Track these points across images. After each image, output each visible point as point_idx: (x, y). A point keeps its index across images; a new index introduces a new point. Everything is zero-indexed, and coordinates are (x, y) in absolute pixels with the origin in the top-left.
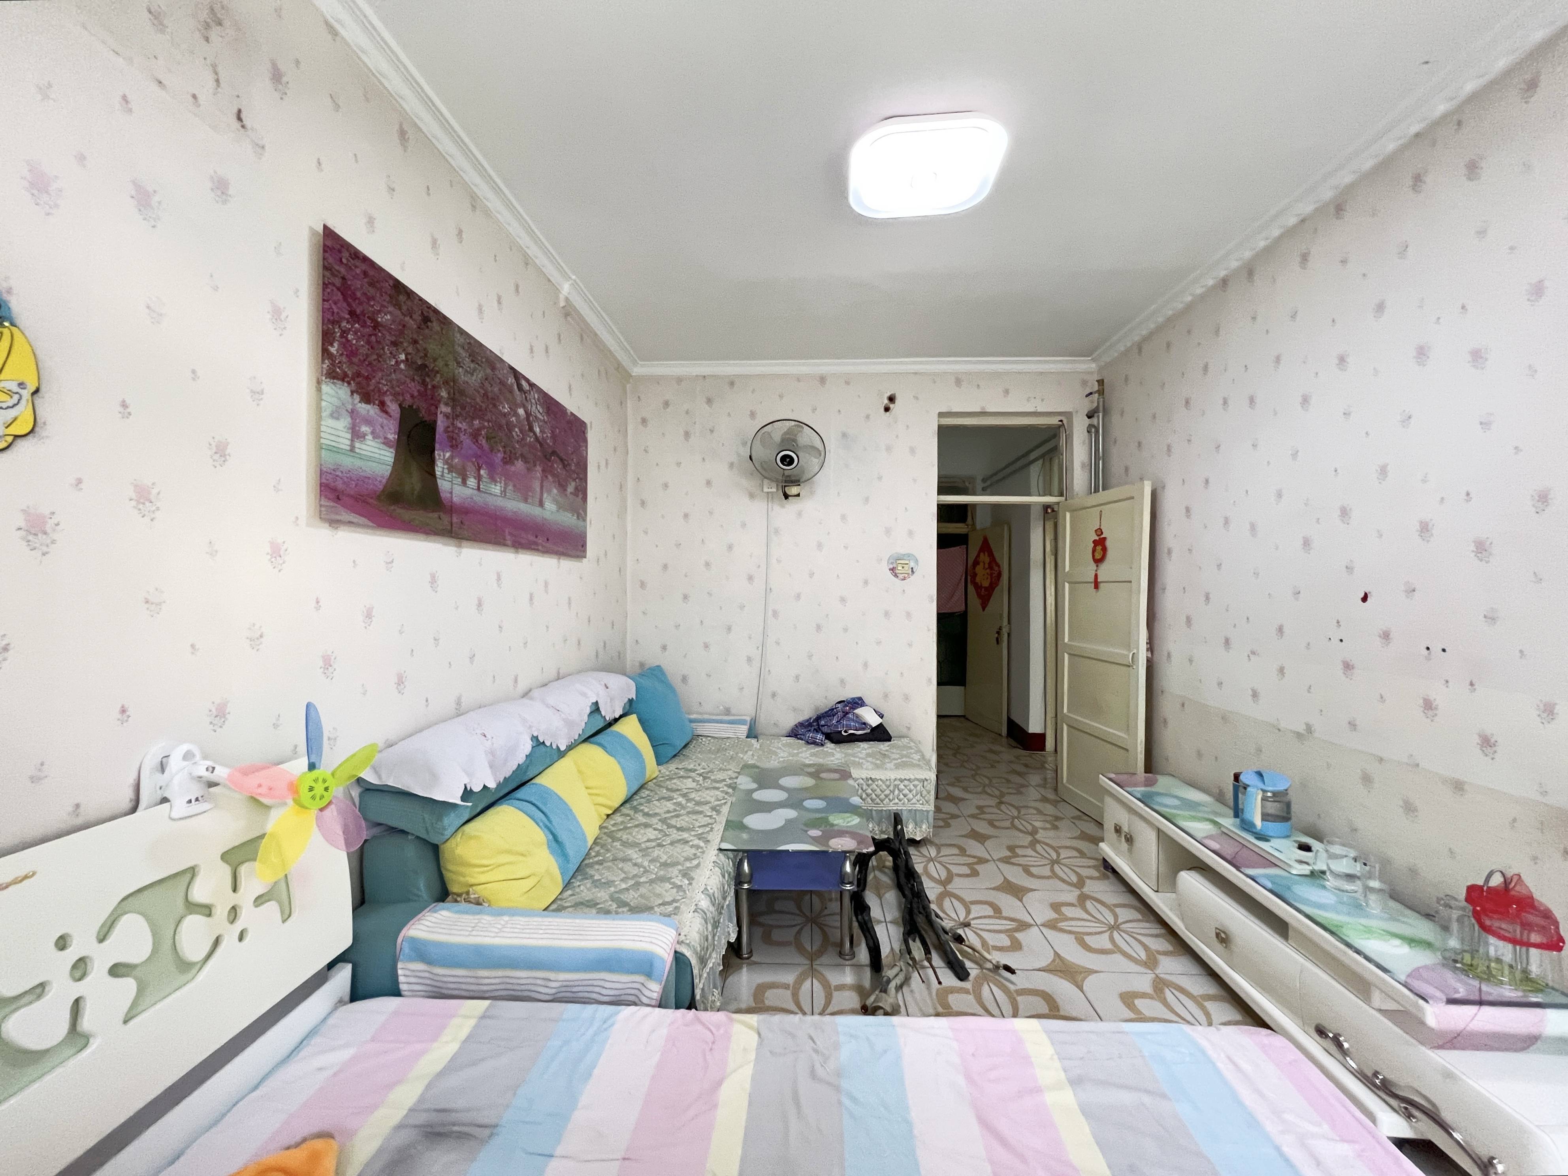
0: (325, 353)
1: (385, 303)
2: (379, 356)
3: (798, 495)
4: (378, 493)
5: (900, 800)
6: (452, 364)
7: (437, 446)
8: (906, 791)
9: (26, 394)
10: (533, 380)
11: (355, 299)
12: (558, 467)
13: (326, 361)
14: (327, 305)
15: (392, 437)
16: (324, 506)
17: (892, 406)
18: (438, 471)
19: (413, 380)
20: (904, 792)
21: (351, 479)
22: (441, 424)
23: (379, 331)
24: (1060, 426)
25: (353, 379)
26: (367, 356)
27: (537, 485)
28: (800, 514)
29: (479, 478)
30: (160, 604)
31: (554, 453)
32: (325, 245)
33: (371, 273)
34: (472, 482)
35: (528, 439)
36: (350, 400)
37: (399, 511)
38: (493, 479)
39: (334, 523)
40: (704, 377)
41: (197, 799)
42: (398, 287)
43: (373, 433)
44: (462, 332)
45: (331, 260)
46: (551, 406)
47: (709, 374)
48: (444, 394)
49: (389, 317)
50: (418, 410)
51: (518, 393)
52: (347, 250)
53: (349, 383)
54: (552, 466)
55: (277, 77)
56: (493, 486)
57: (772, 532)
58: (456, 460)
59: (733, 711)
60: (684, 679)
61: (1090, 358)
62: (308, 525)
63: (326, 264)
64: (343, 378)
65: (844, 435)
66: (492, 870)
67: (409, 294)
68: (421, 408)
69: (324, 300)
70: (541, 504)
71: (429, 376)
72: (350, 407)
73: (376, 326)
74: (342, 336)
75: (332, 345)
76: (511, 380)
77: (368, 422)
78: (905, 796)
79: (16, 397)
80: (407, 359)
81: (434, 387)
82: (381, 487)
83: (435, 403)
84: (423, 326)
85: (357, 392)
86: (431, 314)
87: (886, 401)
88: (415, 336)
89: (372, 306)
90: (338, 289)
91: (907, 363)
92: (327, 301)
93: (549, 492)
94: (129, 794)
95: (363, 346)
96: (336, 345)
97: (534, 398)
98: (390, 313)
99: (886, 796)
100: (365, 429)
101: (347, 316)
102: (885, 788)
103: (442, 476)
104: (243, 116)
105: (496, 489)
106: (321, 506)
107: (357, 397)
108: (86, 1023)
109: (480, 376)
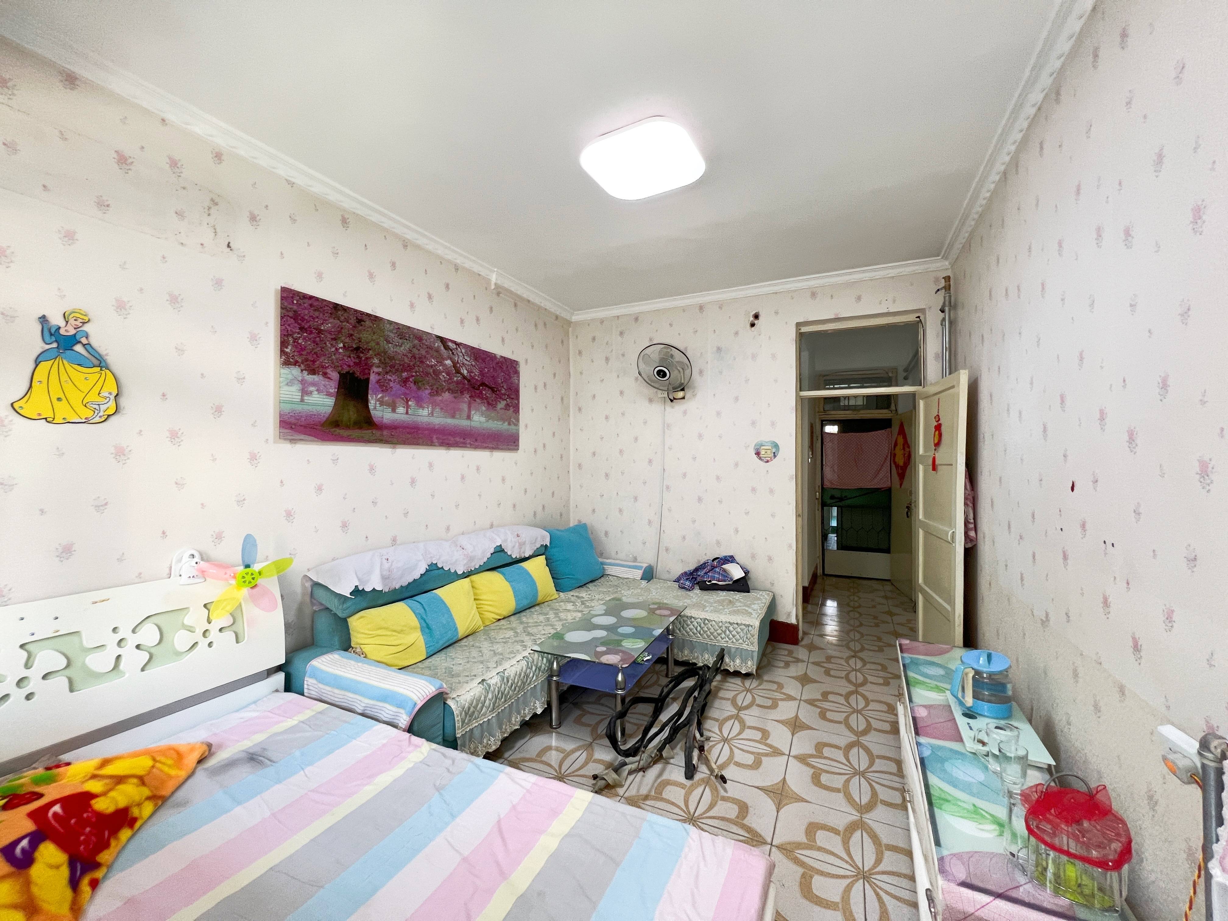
0: (282, 352)
1: (327, 318)
2: (322, 348)
3: (684, 398)
4: (322, 422)
5: (730, 639)
6: (383, 343)
7: (370, 392)
8: (734, 633)
9: (112, 397)
10: (459, 340)
11: (303, 319)
12: (486, 393)
13: (283, 357)
14: (284, 328)
15: (333, 390)
16: (282, 432)
17: (756, 322)
18: (371, 406)
19: (350, 357)
20: (733, 633)
21: (301, 417)
22: (373, 378)
23: (322, 334)
24: (918, 322)
25: (302, 363)
26: (313, 349)
27: (465, 406)
28: (685, 412)
29: (408, 407)
30: (183, 484)
31: (483, 384)
32: (282, 297)
33: (316, 304)
34: (401, 410)
35: (455, 379)
36: (300, 375)
37: (338, 431)
38: (420, 406)
39: (293, 441)
40: (618, 317)
41: (193, 577)
42: (336, 307)
43: (317, 390)
44: (390, 323)
45: (286, 304)
46: (478, 355)
47: (621, 314)
48: (376, 361)
49: (329, 325)
50: (354, 373)
51: (444, 351)
52: (298, 296)
53: (299, 366)
54: (481, 393)
55: (253, 218)
56: (421, 411)
57: (666, 426)
58: (387, 398)
59: (639, 560)
60: (606, 534)
61: (939, 258)
62: (274, 442)
63: (283, 306)
64: (296, 363)
65: (719, 349)
66: (373, 637)
67: (345, 309)
68: (356, 372)
69: (281, 325)
70: (469, 417)
71: (363, 353)
72: (300, 378)
73: (320, 332)
74: (294, 342)
75: (287, 348)
76: (438, 344)
77: (313, 384)
78: (734, 636)
79: (108, 399)
80: (344, 346)
81: (367, 358)
82: (325, 419)
83: (367, 367)
84: (357, 325)
85: (305, 370)
86: (364, 318)
87: (752, 319)
88: (351, 332)
89: (317, 322)
90: (291, 318)
91: (764, 286)
92: (284, 325)
93: (477, 410)
94: (167, 571)
95: (310, 344)
96: (290, 347)
97: (462, 352)
98: (330, 323)
99: (719, 634)
100: (312, 389)
101: (298, 331)
102: (718, 628)
103: (375, 408)
104: (231, 245)
105: (425, 412)
106: (280, 432)
107: (305, 373)
108: (122, 666)
109: (408, 346)
